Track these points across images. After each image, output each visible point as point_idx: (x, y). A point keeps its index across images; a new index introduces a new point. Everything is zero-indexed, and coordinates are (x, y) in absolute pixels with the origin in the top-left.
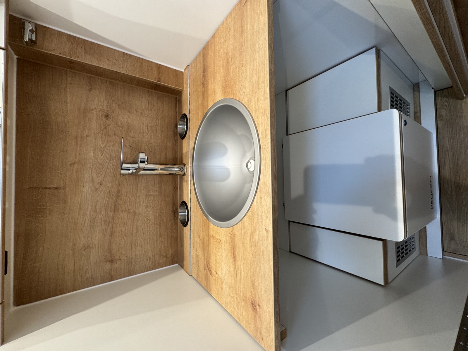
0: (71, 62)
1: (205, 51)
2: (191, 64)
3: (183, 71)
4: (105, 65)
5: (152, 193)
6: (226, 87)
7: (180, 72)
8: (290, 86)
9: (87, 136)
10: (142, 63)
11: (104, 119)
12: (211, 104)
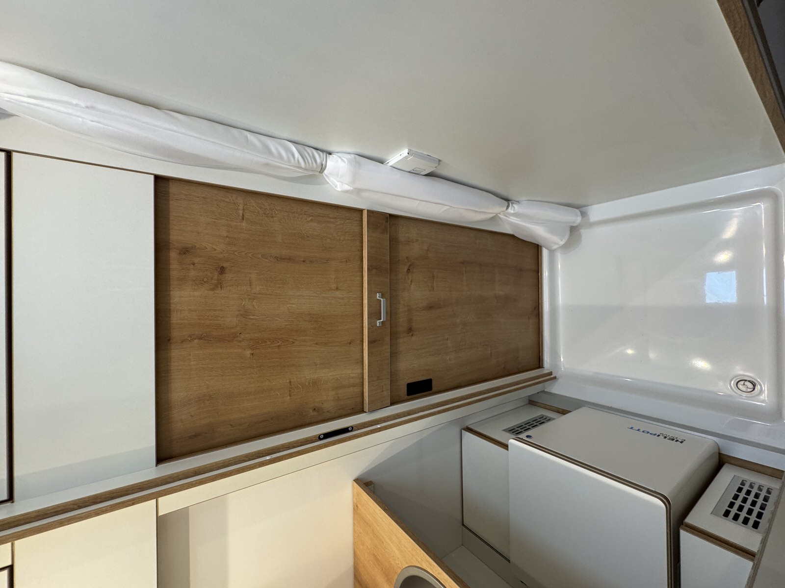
1: (356, 578)
6: (388, 578)
8: (460, 518)
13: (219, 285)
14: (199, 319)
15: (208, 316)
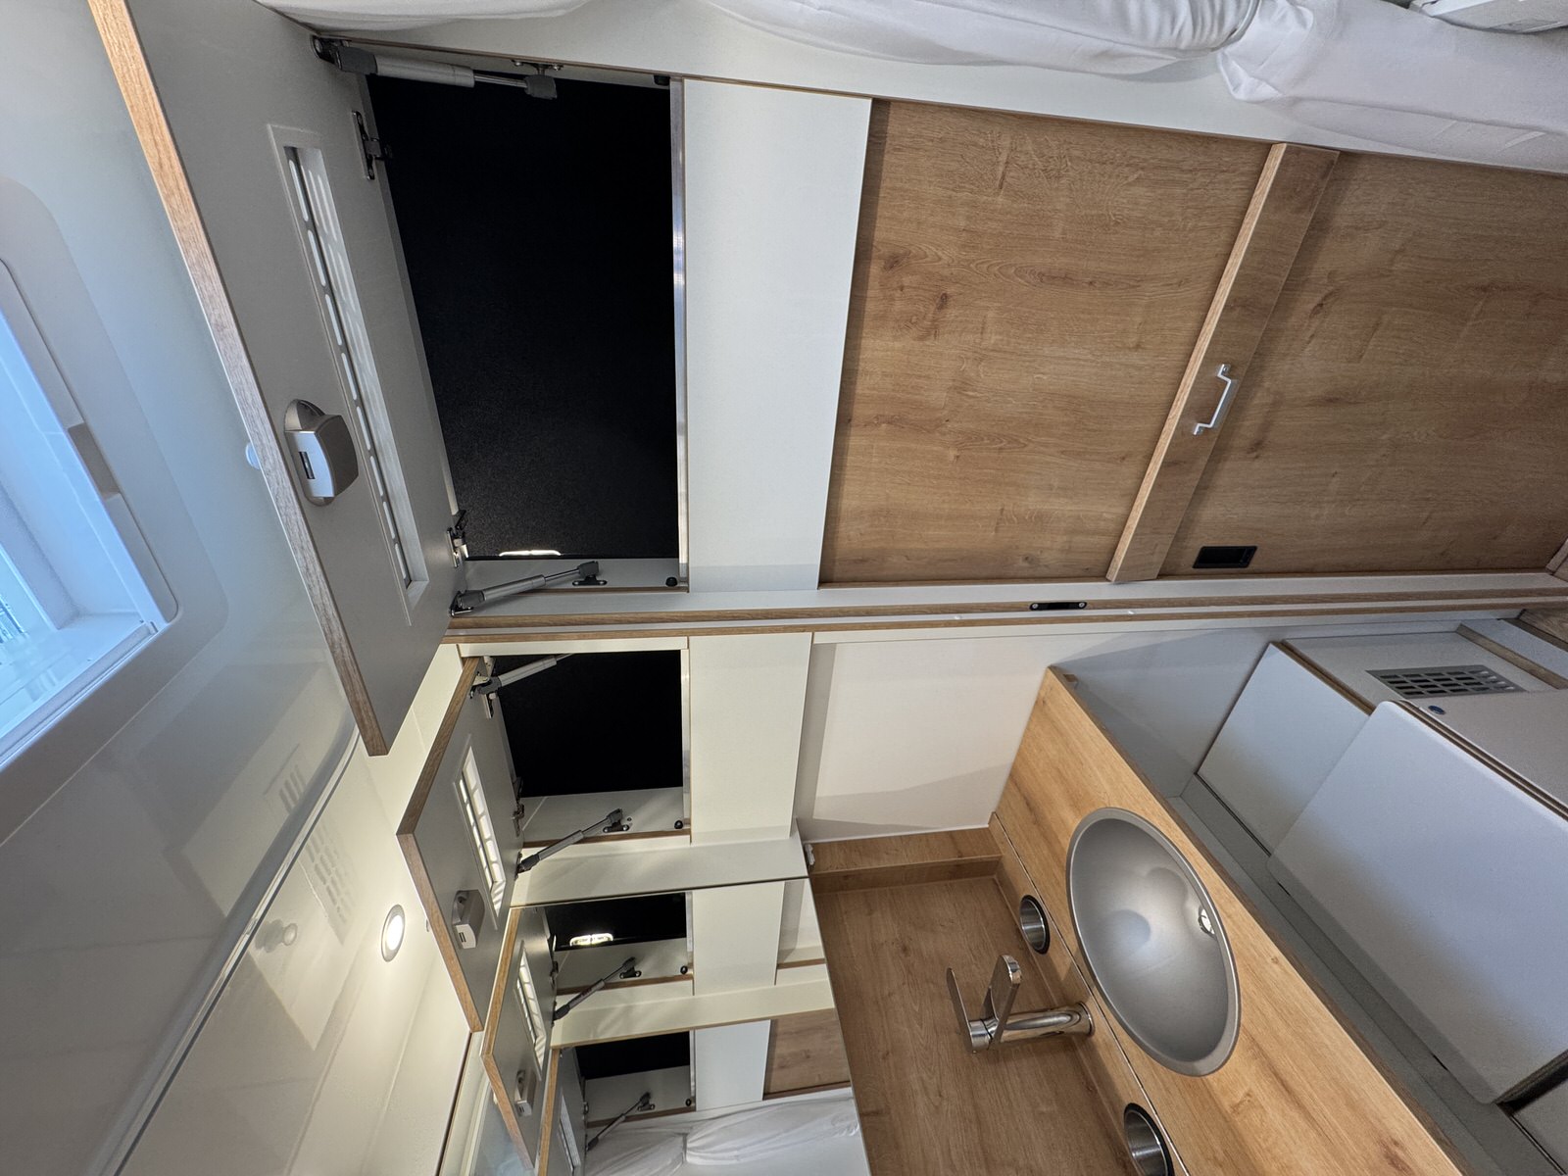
0: (846, 876)
1: (1014, 778)
2: (999, 807)
3: (987, 826)
4: (886, 863)
5: (1044, 1109)
6: (1075, 804)
7: (983, 829)
8: (1196, 762)
9: (890, 995)
10: (927, 840)
11: (902, 955)
12: (1066, 842)
13: (933, 330)
14: (893, 390)
15: (907, 386)
